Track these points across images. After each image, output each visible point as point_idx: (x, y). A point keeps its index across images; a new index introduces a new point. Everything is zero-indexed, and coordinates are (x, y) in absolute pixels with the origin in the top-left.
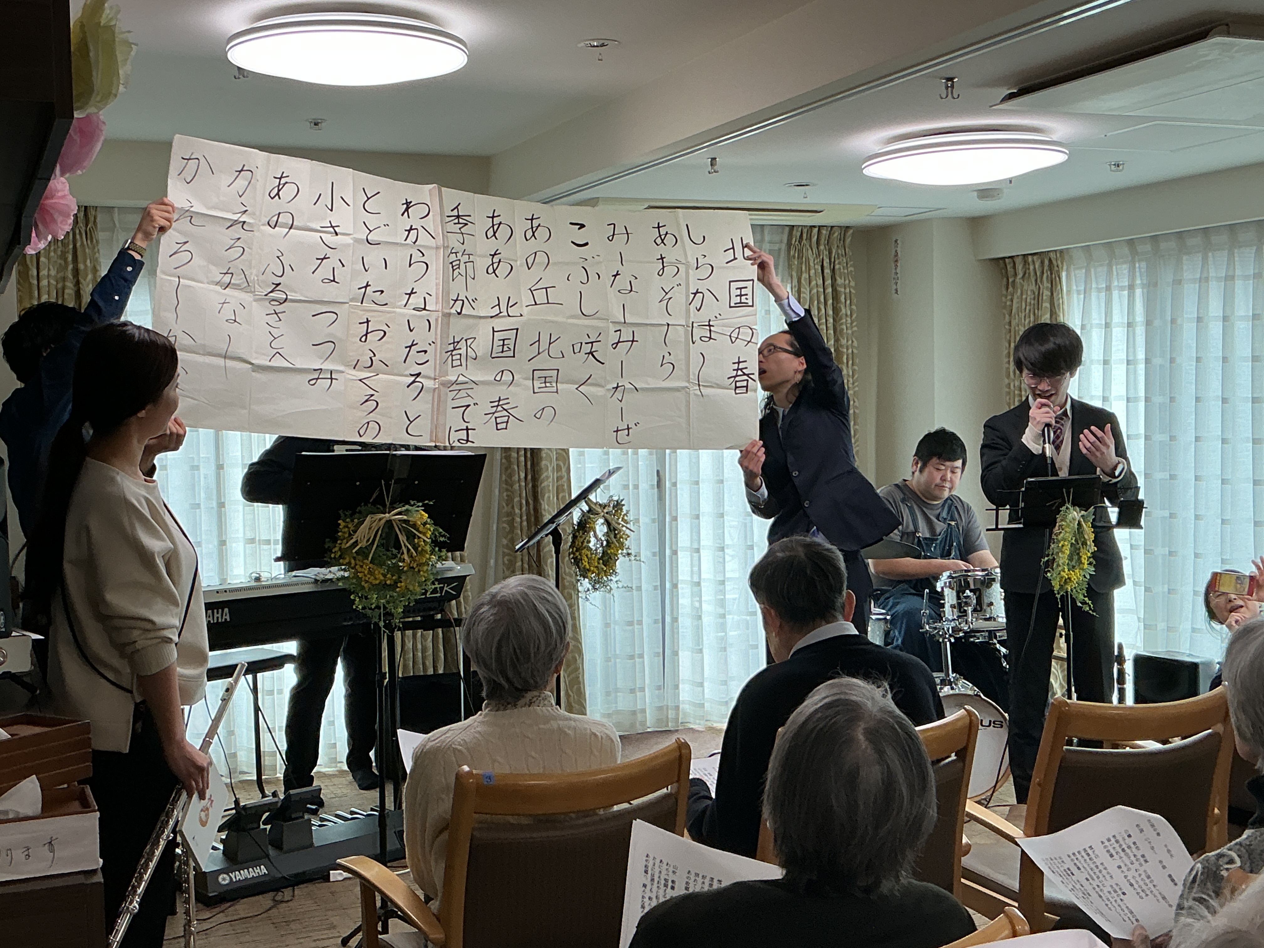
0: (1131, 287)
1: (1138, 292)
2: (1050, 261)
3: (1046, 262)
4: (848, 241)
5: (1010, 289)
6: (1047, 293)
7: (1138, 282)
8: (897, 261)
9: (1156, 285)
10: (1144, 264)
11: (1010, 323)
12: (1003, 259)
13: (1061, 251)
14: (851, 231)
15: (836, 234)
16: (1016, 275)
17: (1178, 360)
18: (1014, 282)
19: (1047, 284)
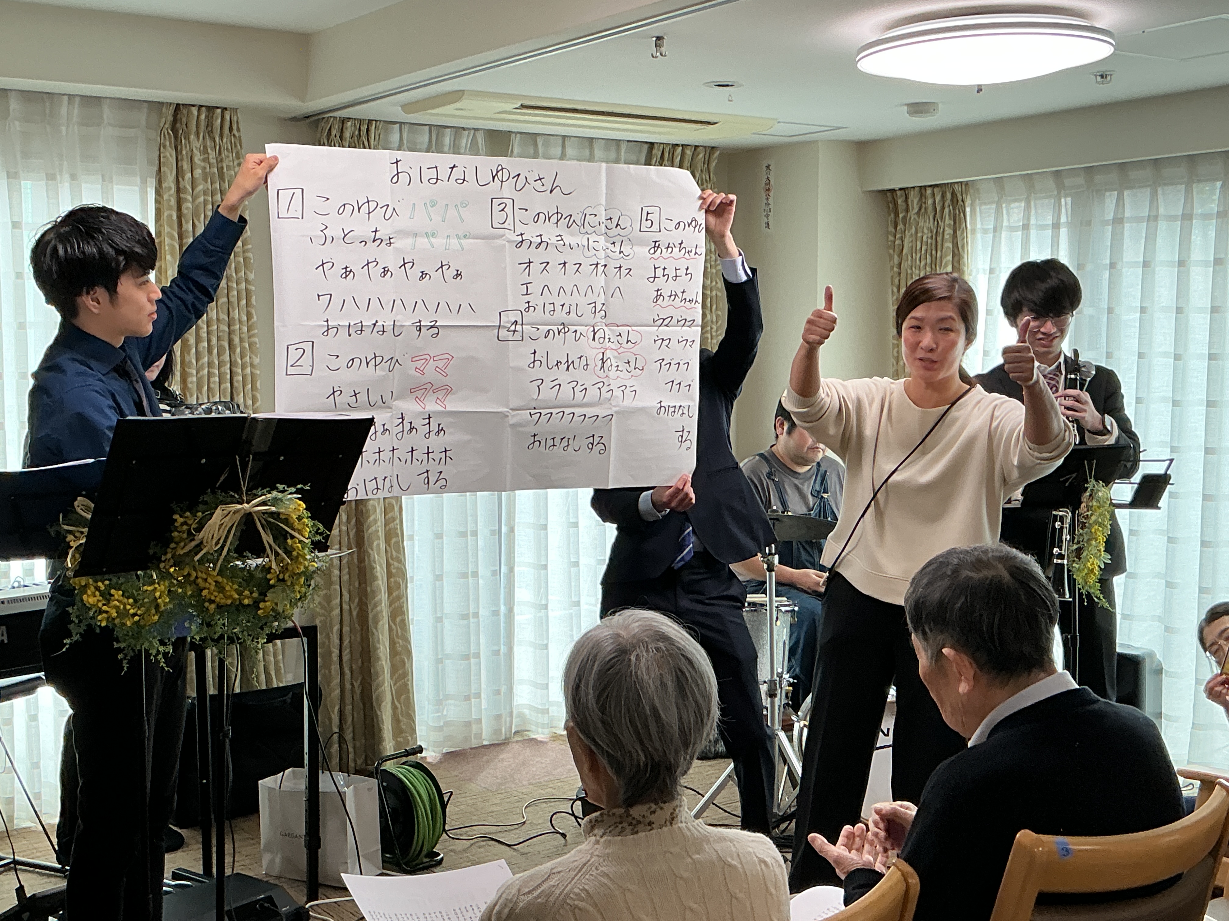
0: (1056, 226)
1: (1063, 232)
2: (953, 194)
3: (949, 196)
4: (713, 164)
5: (900, 226)
6: (949, 231)
7: (1063, 219)
8: (768, 190)
9: (1089, 223)
10: (1069, 200)
11: (900, 264)
12: (893, 191)
13: (967, 183)
14: (717, 154)
15: (701, 156)
16: (907, 210)
17: (1117, 311)
18: (905, 218)
19: (948, 221)
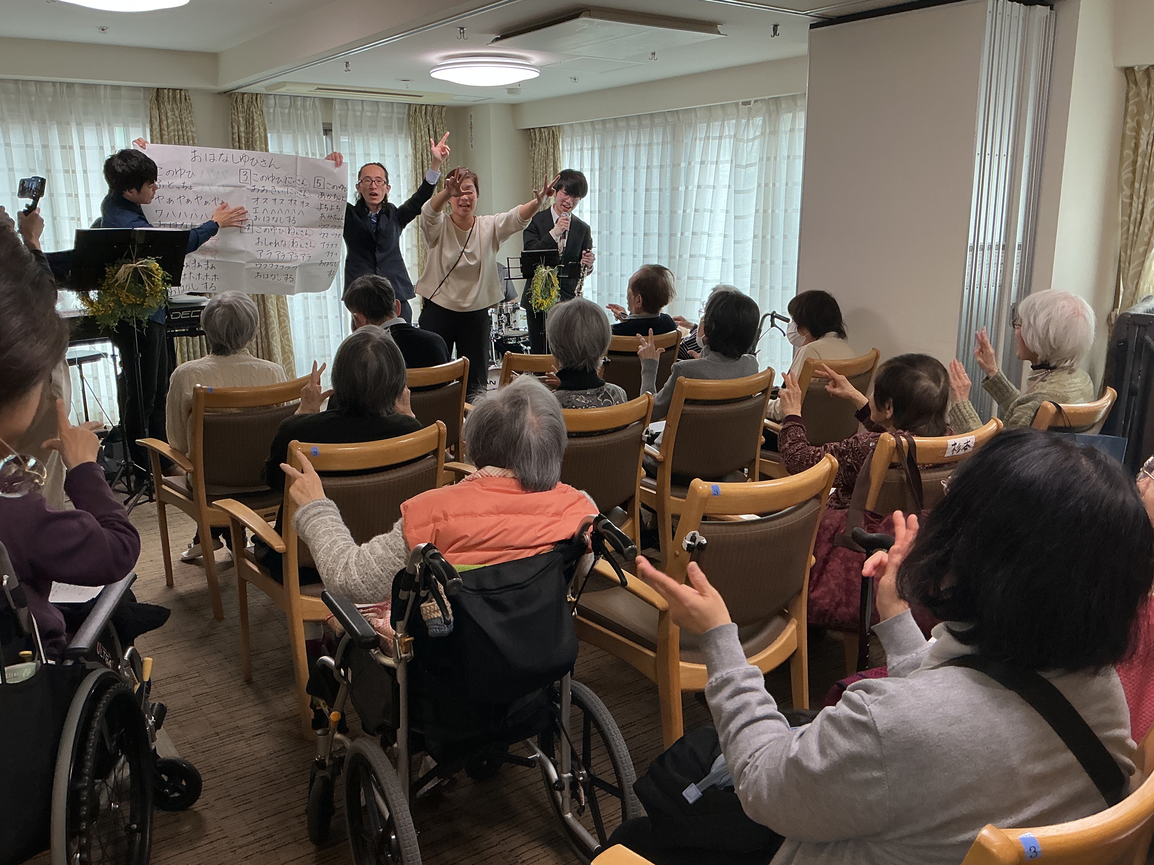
0: (593, 149)
1: (596, 151)
2: (553, 131)
3: (551, 132)
4: (443, 114)
5: (534, 147)
6: (551, 150)
7: (596, 145)
8: (471, 128)
9: (604, 147)
10: (599, 136)
11: (533, 168)
12: (529, 129)
13: (559, 126)
14: (445, 109)
15: (436, 110)
16: (536, 139)
17: (614, 190)
18: (535, 143)
19: (551, 145)
